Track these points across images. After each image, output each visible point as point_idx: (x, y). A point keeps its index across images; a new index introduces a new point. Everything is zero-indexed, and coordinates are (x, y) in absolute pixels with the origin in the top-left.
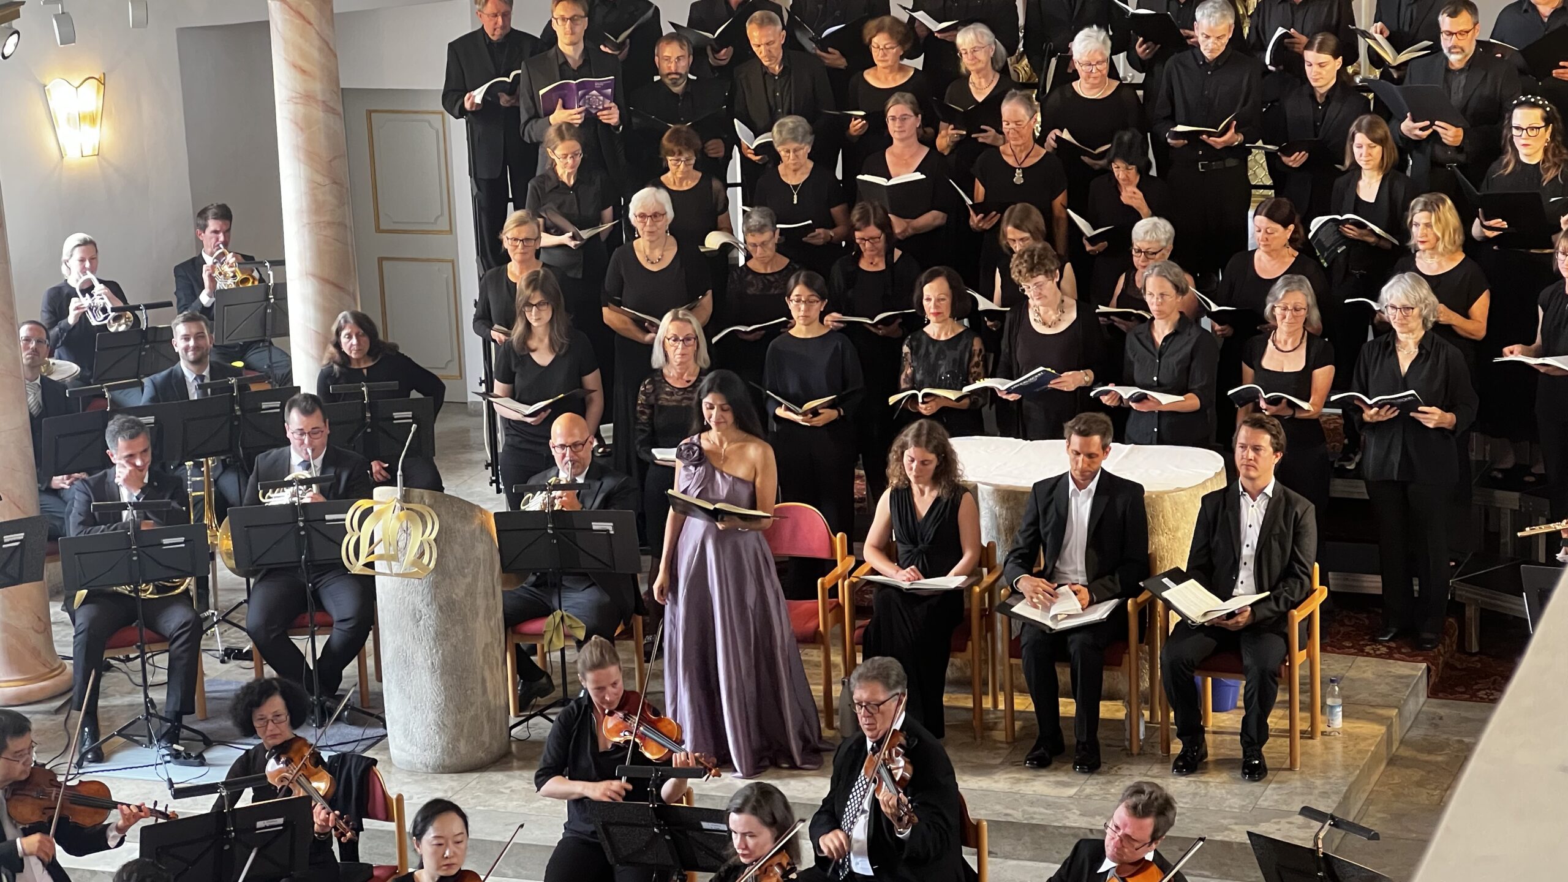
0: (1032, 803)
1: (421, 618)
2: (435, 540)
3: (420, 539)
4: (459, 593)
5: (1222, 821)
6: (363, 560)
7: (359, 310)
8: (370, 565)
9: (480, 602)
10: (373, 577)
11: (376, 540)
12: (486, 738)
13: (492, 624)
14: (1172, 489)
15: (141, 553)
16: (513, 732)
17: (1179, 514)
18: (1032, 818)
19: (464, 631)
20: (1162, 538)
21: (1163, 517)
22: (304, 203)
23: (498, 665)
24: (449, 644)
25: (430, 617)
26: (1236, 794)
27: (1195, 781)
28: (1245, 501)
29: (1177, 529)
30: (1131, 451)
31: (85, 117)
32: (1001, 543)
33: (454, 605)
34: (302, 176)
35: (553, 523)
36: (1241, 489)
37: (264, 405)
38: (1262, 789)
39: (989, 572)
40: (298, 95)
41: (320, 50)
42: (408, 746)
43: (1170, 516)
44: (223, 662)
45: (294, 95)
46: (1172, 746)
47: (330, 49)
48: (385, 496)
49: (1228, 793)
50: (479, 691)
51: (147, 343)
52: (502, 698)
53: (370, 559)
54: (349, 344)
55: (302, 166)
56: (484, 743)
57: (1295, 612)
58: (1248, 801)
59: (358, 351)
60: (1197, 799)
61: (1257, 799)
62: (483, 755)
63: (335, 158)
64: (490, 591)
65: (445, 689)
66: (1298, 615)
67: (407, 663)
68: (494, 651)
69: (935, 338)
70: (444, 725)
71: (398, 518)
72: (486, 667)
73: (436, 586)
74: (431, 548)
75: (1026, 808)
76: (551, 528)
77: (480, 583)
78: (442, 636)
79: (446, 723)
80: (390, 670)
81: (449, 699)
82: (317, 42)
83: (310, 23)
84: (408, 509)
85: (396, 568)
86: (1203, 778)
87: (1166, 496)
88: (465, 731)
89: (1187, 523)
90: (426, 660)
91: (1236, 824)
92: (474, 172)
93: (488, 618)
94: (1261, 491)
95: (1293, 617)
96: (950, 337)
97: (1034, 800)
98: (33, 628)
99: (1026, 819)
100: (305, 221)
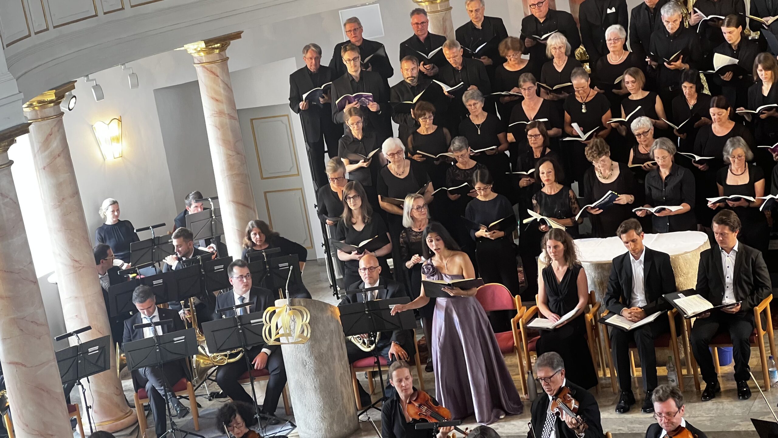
0: (632, 423)
1: (306, 364)
2: (309, 323)
3: (301, 323)
4: (324, 349)
5: (734, 421)
6: (274, 337)
7: (258, 219)
8: (278, 340)
9: (336, 353)
10: (280, 345)
11: (279, 327)
12: (347, 422)
13: (343, 363)
14: (683, 253)
15: (162, 348)
16: (360, 417)
17: (688, 265)
18: (633, 430)
19: (329, 368)
20: (681, 279)
21: (680, 268)
22: (224, 166)
23: (348, 384)
24: (322, 376)
25: (311, 363)
26: (739, 407)
27: (716, 402)
28: (724, 254)
29: (688, 273)
30: (658, 237)
31: (113, 139)
32: (597, 291)
33: (322, 356)
34: (222, 152)
35: (368, 308)
36: (720, 249)
37: (216, 268)
38: (752, 402)
39: (593, 307)
40: (216, 112)
41: (224, 89)
42: (308, 431)
43: (683, 266)
44: (210, 400)
45: (213, 112)
46: (701, 386)
47: (229, 87)
48: (281, 304)
49: (734, 406)
50: (341, 399)
51: (155, 245)
52: (352, 400)
53: (277, 336)
54: (255, 238)
55: (221, 147)
56: (346, 425)
57: (757, 308)
58: (745, 409)
59: (261, 241)
60: (719, 411)
61: (750, 408)
62: (346, 431)
63: (237, 141)
64: (340, 346)
65: (323, 399)
66: (759, 309)
67: (302, 388)
68: (345, 377)
69: (549, 194)
70: (325, 417)
71: (289, 314)
72: (342, 385)
73: (312, 347)
74: (307, 327)
75: (629, 425)
76: (367, 311)
77: (334, 343)
78: (318, 372)
79: (325, 416)
80: (294, 393)
81: (325, 404)
82: (222, 85)
83: (218, 76)
84: (293, 309)
85: (291, 340)
86: (720, 400)
87: (680, 257)
88: (336, 419)
89: (693, 269)
90: (311, 385)
91: (741, 421)
92: (307, 140)
93: (340, 360)
94: (732, 249)
95: (756, 310)
96: (557, 192)
97: (633, 421)
98: (114, 393)
99: (630, 431)
100: (226, 175)
